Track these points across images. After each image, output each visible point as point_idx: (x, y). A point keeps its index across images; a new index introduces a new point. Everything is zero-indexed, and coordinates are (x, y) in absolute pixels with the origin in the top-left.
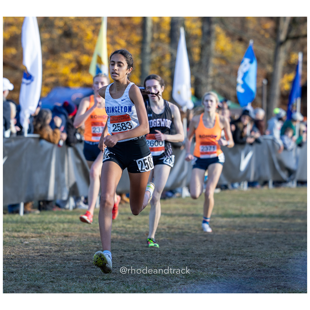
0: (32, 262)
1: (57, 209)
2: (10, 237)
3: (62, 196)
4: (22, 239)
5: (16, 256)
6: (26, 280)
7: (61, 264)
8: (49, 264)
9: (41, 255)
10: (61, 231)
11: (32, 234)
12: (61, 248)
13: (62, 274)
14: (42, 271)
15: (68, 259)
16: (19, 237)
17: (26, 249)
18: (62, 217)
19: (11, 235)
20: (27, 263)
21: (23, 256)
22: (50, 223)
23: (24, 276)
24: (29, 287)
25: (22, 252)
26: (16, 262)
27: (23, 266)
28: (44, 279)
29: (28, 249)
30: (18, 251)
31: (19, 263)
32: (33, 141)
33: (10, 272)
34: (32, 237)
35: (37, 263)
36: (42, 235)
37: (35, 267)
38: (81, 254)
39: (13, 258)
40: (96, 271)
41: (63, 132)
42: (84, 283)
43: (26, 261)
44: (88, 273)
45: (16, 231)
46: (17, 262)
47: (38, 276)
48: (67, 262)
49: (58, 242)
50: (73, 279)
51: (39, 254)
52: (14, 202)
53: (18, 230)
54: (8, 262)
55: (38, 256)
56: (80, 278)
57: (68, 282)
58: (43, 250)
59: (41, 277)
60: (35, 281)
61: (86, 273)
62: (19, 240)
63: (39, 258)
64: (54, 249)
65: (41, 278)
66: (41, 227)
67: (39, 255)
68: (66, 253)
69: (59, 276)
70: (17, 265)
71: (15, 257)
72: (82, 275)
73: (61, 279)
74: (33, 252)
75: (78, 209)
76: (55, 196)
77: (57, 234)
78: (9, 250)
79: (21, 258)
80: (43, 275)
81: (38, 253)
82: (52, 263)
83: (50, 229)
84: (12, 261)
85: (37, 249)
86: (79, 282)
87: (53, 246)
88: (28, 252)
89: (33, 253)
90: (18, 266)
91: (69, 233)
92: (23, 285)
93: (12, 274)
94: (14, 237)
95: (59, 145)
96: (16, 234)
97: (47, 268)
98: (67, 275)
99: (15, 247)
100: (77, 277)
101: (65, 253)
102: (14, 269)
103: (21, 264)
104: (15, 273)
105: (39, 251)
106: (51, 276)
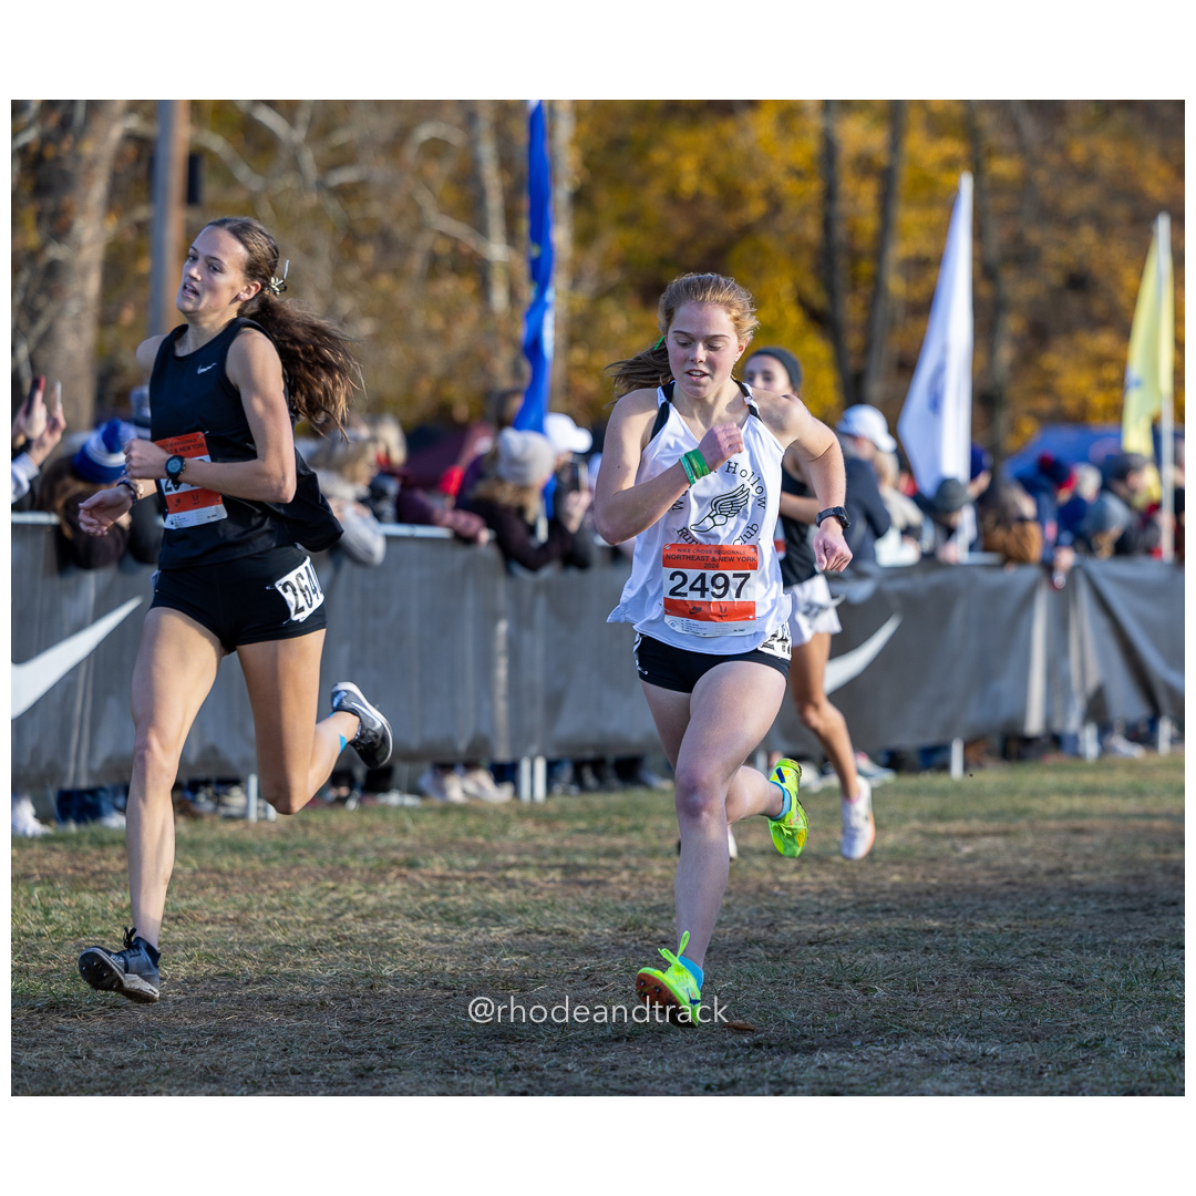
0: (983, 900)
1: (1053, 759)
2: (924, 834)
3: (1066, 720)
4: (956, 840)
5: (940, 886)
6: (968, 951)
7: (1062, 906)
9: (1008, 883)
10: (1062, 818)
11: (985, 824)
12: (1063, 862)
13: (1067, 933)
14: (1009, 926)
15: (1080, 892)
16: (947, 835)
18: (1067, 779)
19: (927, 829)
20: (970, 905)
22: (1033, 794)
23: (961, 939)
24: (975, 970)
26: (941, 903)
28: (1015, 947)
29: (973, 868)
30: (945, 872)
31: (950, 906)
33: (924, 931)
34: (986, 834)
36: (1014, 827)
37: (991, 915)
38: (1117, 877)
39: (932, 891)
40: (1159, 923)
42: (1125, 956)
43: (969, 900)
44: (1137, 929)
45: (940, 816)
46: (944, 904)
47: (1001, 939)
48: (1081, 901)
50: (1096, 945)
51: (1002, 881)
52: (931, 740)
53: (945, 814)
54: (919, 904)
56: (1114, 944)
57: (1082, 954)
58: (1013, 868)
59: (1008, 941)
60: (992, 953)
61: (1130, 930)
62: (947, 844)
63: (1005, 890)
64: (1045, 865)
65: (1009, 944)
66: (1008, 806)
68: (1075, 877)
69: (1057, 938)
70: (945, 911)
71: (939, 889)
72: (1123, 933)
73: (1062, 947)
74: (986, 874)
75: (1109, 759)
76: (1048, 720)
77: (1052, 824)
80: (1012, 936)
81: (1000, 877)
84: (931, 901)
85: (998, 869)
86: (1113, 953)
89: (986, 878)
90: (947, 914)
91: (1085, 823)
92: (960, 964)
93: (930, 936)
94: (935, 835)
96: (941, 827)
97: (1026, 917)
98: (1081, 937)
100: (1107, 939)
102: (935, 920)
103: (955, 907)
104: (939, 932)
105: (1003, 870)
106: (1034, 940)
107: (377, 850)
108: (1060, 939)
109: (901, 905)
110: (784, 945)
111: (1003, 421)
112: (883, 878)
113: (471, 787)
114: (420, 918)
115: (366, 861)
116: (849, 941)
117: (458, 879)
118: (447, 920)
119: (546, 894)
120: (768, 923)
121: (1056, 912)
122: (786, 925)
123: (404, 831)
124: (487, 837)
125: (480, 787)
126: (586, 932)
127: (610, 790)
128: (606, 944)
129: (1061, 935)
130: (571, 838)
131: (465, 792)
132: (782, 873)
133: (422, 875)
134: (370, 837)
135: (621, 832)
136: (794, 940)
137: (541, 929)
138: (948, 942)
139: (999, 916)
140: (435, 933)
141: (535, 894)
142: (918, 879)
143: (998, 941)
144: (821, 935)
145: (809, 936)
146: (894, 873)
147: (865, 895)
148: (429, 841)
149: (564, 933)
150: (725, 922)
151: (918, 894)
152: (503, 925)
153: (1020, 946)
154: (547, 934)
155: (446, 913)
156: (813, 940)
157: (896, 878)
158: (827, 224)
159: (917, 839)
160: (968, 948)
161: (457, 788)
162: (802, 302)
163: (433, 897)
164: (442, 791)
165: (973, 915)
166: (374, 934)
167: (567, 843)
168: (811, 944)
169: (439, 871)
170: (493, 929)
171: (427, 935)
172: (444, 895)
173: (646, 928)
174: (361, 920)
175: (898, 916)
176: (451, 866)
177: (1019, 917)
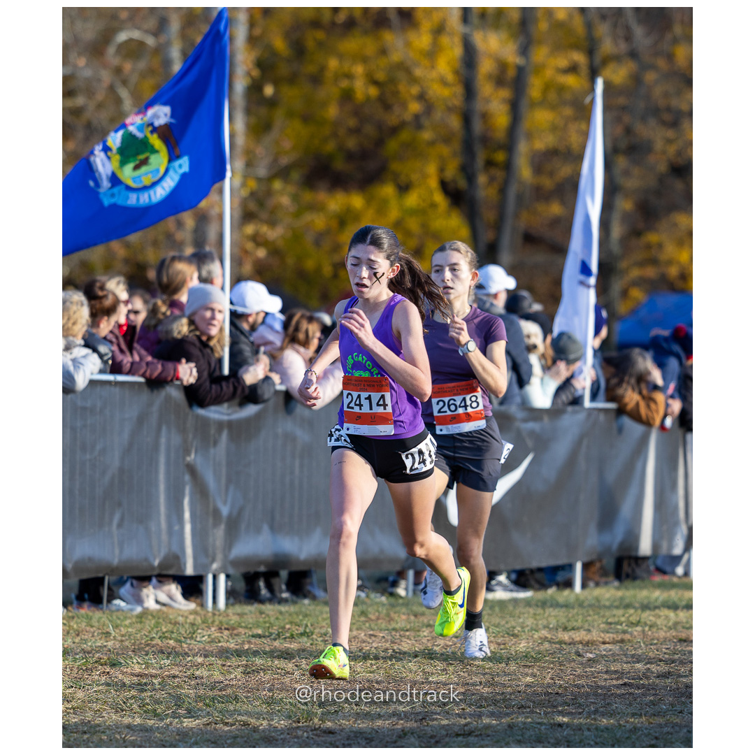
0: (604, 699)
2: (552, 641)
3: (671, 546)
4: (580, 646)
5: (566, 687)
7: (672, 705)
8: (646, 704)
9: (625, 684)
10: (670, 628)
11: (602, 635)
12: (672, 668)
13: (677, 728)
16: (573, 643)
17: (591, 671)
19: (554, 637)
20: (594, 703)
21: (583, 686)
22: (645, 607)
23: (587, 733)
25: (580, 677)
26: (567, 701)
27: (584, 709)
28: (633, 740)
29: (595, 671)
30: (571, 674)
31: (576, 704)
32: (602, 417)
33: (555, 724)
34: (604, 643)
35: (616, 703)
36: (627, 637)
37: (612, 712)
39: (560, 691)
41: (672, 397)
43: (592, 699)
45: (565, 629)
46: (571, 702)
47: (620, 733)
49: (665, 653)
51: (620, 682)
53: (570, 625)
54: (549, 701)
55: (618, 687)
58: (629, 672)
59: (627, 735)
62: (573, 650)
63: (622, 691)
64: (656, 669)
65: (627, 738)
66: (623, 619)
67: (622, 685)
68: (684, 680)
69: (668, 732)
70: (571, 709)
73: (673, 740)
74: (606, 676)
76: (656, 546)
77: (662, 634)
78: (550, 674)
79: (579, 692)
80: (631, 731)
81: (617, 679)
82: (653, 703)
83: (646, 624)
84: (559, 699)
85: (616, 672)
87: (652, 663)
88: (594, 678)
89: (606, 680)
90: (574, 711)
93: (559, 729)
94: (561, 642)
95: (662, 427)
96: (566, 636)
97: (641, 714)
99: (564, 665)
101: (681, 679)
102: (563, 716)
103: (580, 705)
104: (567, 727)
105: (620, 674)
106: (649, 734)
107: (84, 651)
108: (671, 734)
109: (534, 702)
110: (435, 736)
111: (617, 286)
112: (519, 680)
113: (163, 597)
114: (123, 711)
115: (75, 660)
116: (490, 733)
117: (155, 676)
118: (145, 712)
119: (229, 691)
120: (421, 718)
121: (668, 710)
122: (436, 719)
123: (108, 634)
124: (177, 641)
125: (171, 597)
126: (265, 723)
127: (282, 601)
128: (281, 734)
129: (672, 730)
130: (249, 642)
131: (157, 602)
132: (432, 674)
133: (123, 673)
134: (77, 640)
135: (292, 637)
136: (444, 732)
137: (226, 721)
138: (575, 735)
139: (619, 714)
140: (136, 723)
141: (220, 690)
142: (548, 680)
143: (619, 735)
144: (466, 728)
145: (456, 729)
146: (527, 675)
147: (503, 693)
148: (127, 643)
149: (246, 724)
150: (382, 716)
151: (547, 694)
152: (194, 717)
153: (637, 739)
154: (232, 725)
155: (144, 706)
156: (459, 733)
157: (529, 679)
158: (467, 119)
159: (547, 645)
160: (593, 740)
161: (152, 596)
162: (444, 186)
163: (133, 693)
164: (139, 601)
165: (596, 712)
166: (83, 723)
167: (246, 647)
168: (458, 735)
169: (137, 669)
170: (185, 720)
171: (130, 724)
172: (142, 691)
173: (316, 720)
174: (72, 711)
175: (532, 712)
176: (148, 665)
177: (636, 714)
